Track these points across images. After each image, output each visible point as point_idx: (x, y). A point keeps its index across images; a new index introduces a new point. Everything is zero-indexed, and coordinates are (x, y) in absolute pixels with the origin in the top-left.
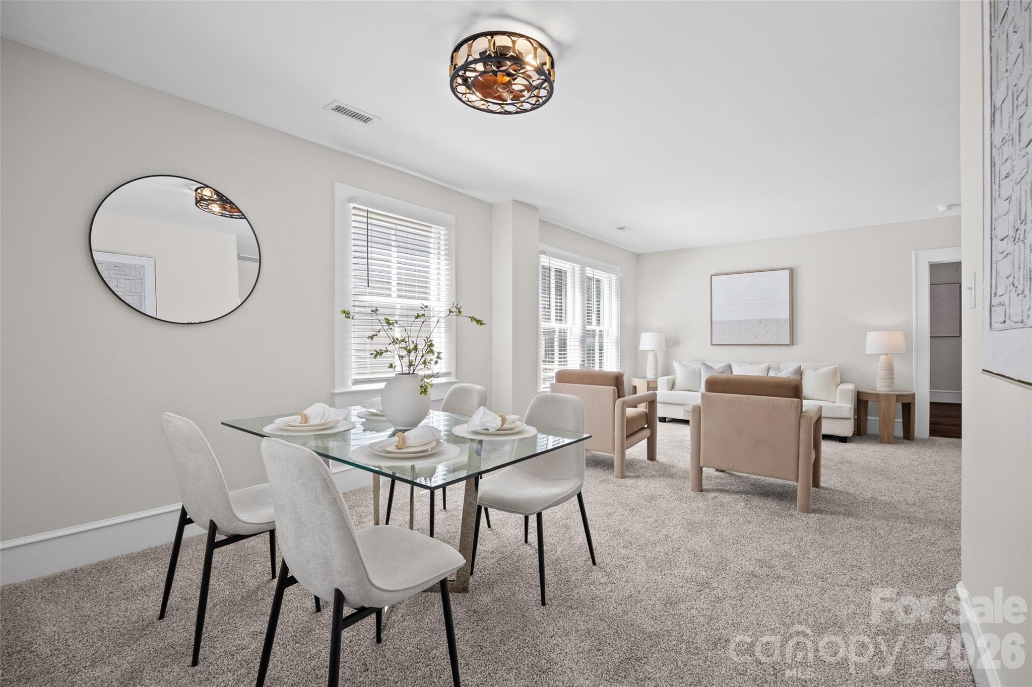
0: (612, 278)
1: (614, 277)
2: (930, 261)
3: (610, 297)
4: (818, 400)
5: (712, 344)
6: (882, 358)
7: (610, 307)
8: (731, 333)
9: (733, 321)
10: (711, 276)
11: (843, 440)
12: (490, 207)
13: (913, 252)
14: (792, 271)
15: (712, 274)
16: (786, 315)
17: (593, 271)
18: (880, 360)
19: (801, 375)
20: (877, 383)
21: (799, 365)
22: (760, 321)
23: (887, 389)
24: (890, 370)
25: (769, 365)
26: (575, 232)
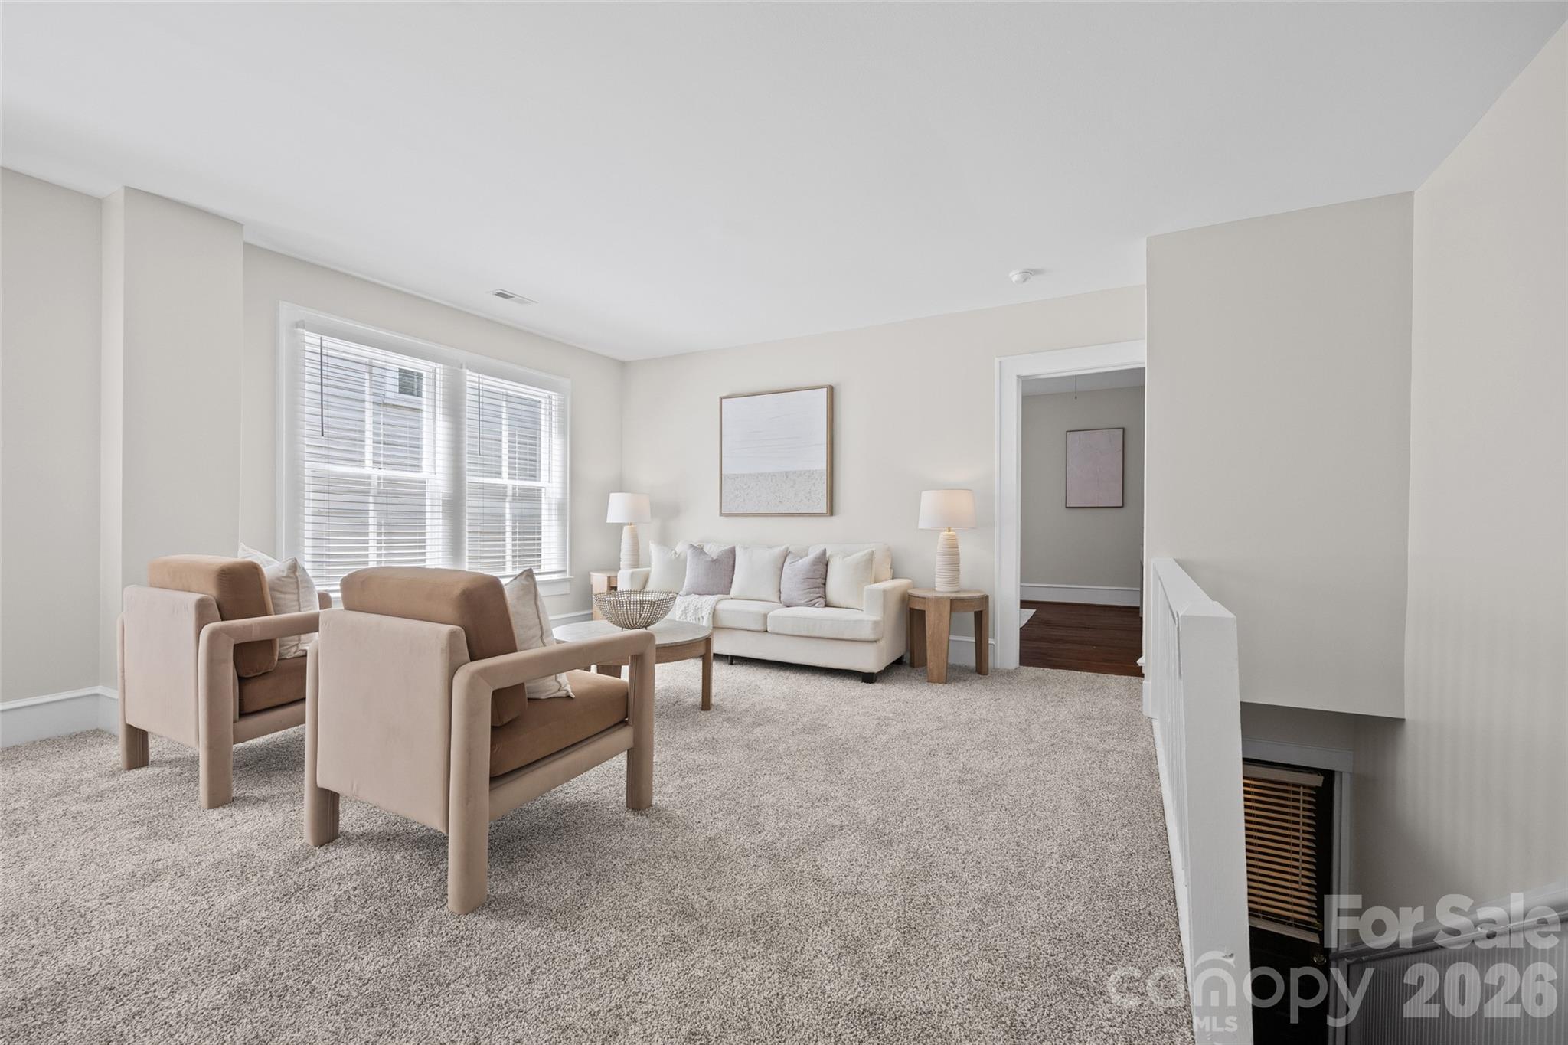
0: (553, 397)
1: (555, 396)
2: (1018, 374)
3: (550, 431)
4: (847, 608)
5: (722, 514)
6: (944, 534)
7: (552, 452)
8: (747, 494)
9: (750, 475)
10: (721, 399)
11: (868, 678)
12: (96, 204)
13: (996, 359)
14: (831, 391)
15: (724, 395)
16: (822, 465)
17: (479, 377)
18: (941, 536)
19: (827, 565)
20: (936, 579)
21: (823, 548)
22: (787, 474)
23: (949, 589)
24: (953, 556)
25: (788, 548)
26: (430, 301)
